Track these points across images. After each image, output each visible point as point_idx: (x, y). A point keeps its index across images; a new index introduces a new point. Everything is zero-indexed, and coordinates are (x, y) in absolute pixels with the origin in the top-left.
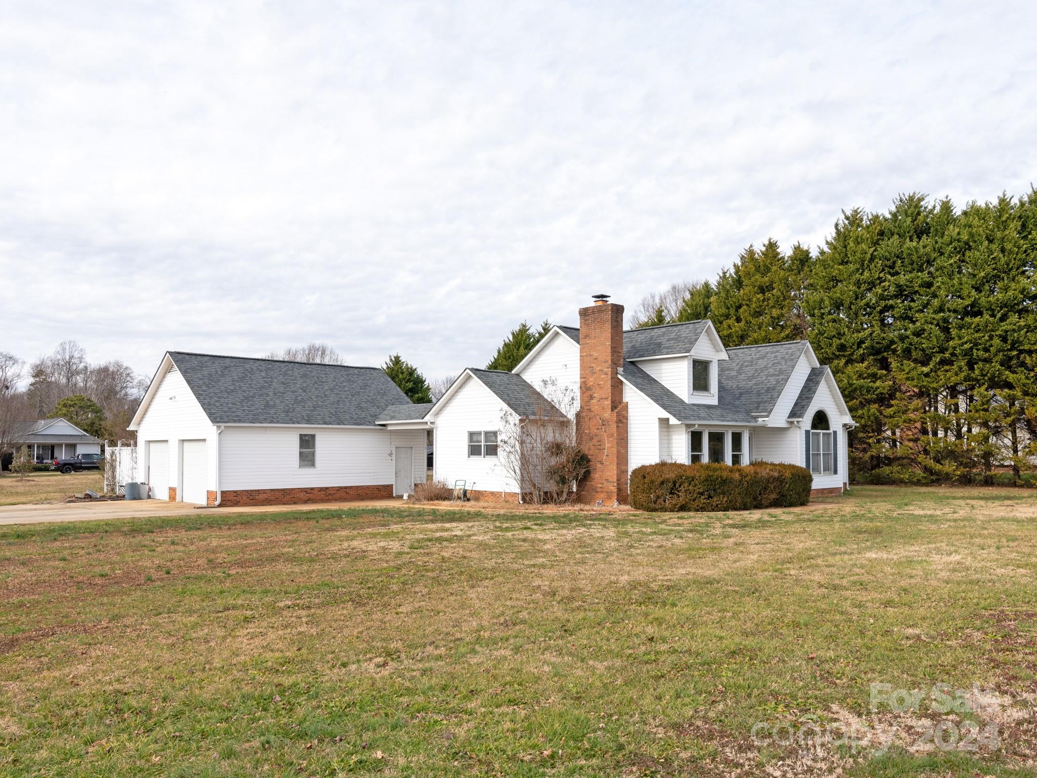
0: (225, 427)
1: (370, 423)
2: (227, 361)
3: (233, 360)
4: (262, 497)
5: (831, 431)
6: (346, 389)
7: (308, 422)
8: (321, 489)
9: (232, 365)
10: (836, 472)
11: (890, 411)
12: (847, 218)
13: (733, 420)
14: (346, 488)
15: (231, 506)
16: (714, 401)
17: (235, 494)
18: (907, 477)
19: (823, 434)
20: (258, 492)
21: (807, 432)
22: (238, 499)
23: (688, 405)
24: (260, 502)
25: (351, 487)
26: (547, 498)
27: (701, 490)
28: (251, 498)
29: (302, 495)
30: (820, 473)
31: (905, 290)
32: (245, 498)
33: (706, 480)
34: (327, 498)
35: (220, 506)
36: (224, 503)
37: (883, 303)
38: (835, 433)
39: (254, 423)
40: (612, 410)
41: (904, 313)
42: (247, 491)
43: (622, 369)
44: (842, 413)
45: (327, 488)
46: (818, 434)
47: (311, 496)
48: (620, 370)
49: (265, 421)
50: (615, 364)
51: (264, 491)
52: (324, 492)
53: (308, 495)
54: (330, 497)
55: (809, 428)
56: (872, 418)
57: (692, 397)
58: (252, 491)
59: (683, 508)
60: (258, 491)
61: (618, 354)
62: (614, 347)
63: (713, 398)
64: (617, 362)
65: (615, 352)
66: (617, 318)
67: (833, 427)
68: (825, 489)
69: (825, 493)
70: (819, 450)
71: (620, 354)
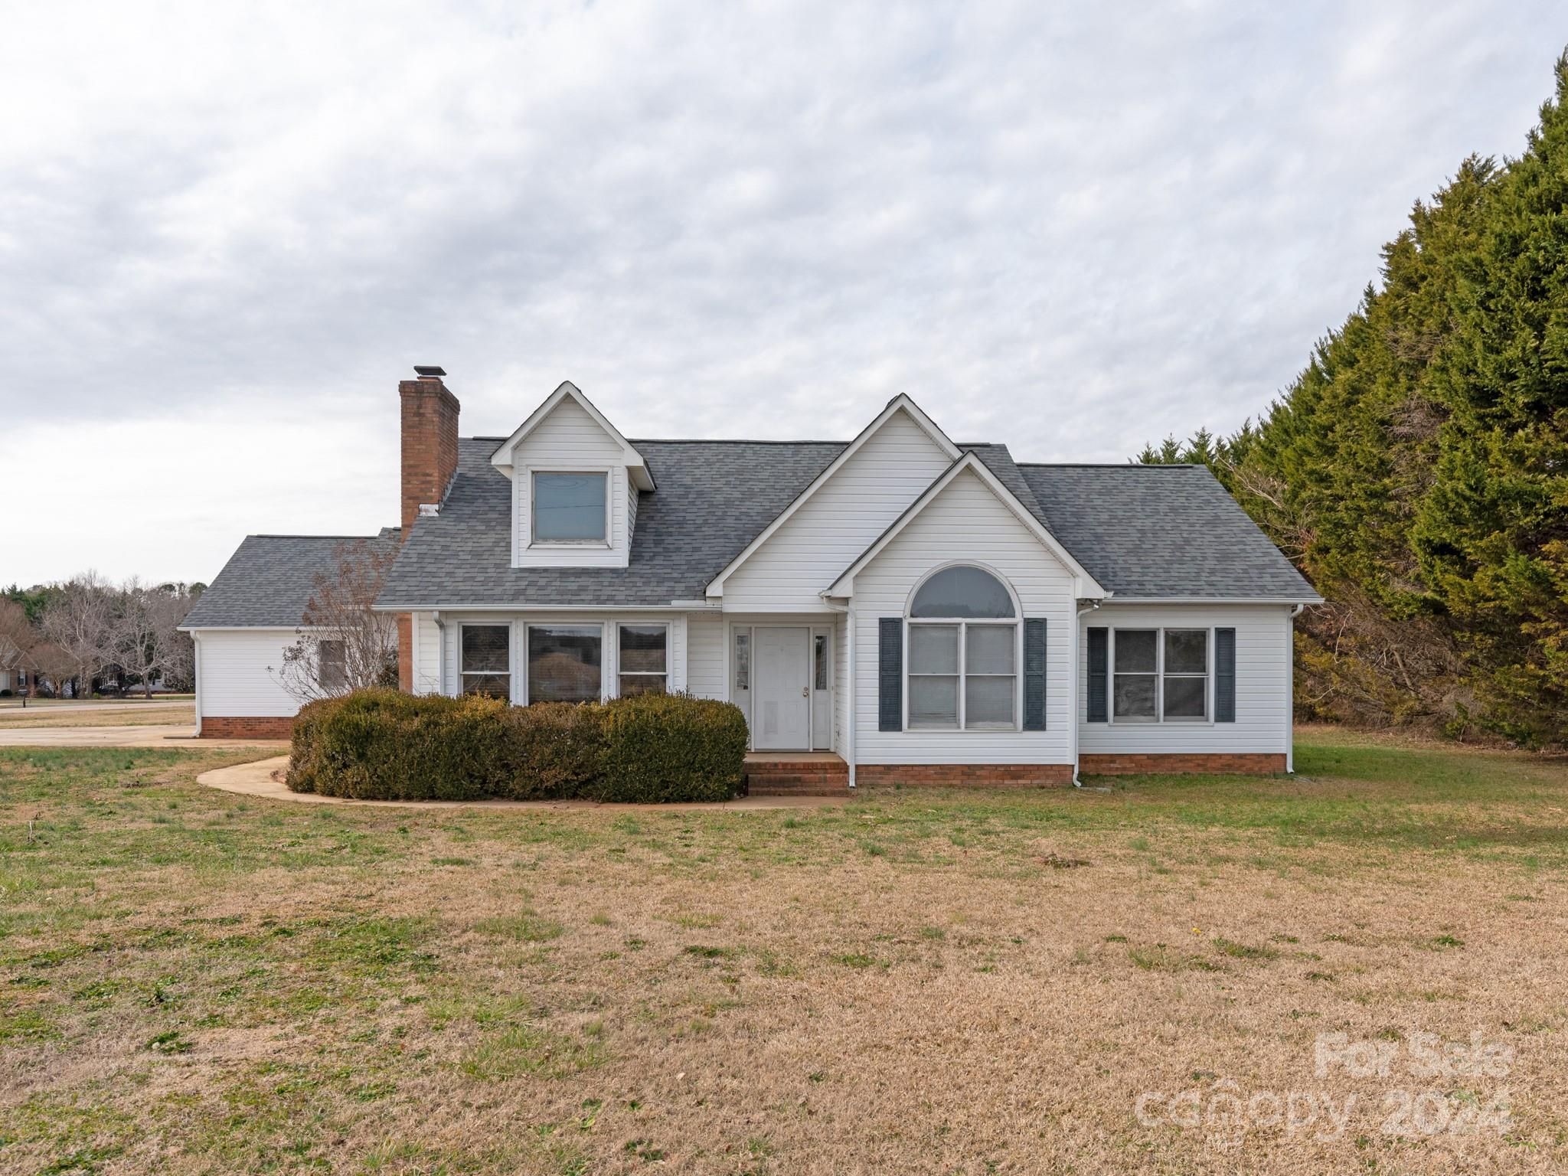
3: (333, 541)
4: (265, 727)
5: (1018, 619)
9: (320, 547)
10: (1035, 720)
15: (220, 738)
16: (618, 557)
17: (226, 722)
19: (969, 627)
21: (889, 626)
22: (230, 728)
23: (504, 570)
24: (260, 735)
28: (248, 728)
30: (956, 727)
32: (239, 728)
35: (203, 736)
36: (206, 732)
38: (1036, 626)
42: (242, 719)
43: (436, 507)
44: (1071, 572)
46: (954, 628)
48: (430, 510)
50: (412, 500)
55: (897, 609)
57: (530, 553)
58: (249, 719)
60: (259, 718)
61: (423, 478)
62: (411, 466)
63: (610, 553)
64: (421, 494)
65: (416, 475)
66: (420, 407)
67: (1027, 607)
68: (982, 767)
69: (979, 777)
70: (956, 668)
71: (428, 478)
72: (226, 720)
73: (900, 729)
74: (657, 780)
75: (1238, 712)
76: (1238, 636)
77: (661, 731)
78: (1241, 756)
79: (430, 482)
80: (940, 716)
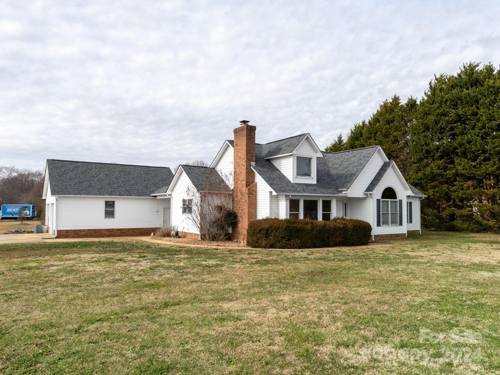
0: (58, 197)
1: (148, 195)
2: (80, 164)
3: (83, 163)
4: (83, 233)
5: (398, 200)
6: (143, 178)
7: (110, 194)
8: (118, 230)
9: (81, 166)
10: (401, 224)
11: (454, 188)
12: (437, 80)
13: (321, 193)
14: (133, 229)
16: (314, 182)
17: (66, 232)
18: (466, 227)
19: (391, 201)
20: (80, 231)
21: (378, 201)
22: (68, 234)
23: (292, 184)
24: (81, 236)
25: (136, 229)
26: (214, 238)
27: (283, 235)
28: (76, 234)
29: (107, 233)
30: (389, 225)
31: (462, 118)
32: (72, 234)
33: (286, 229)
34: (122, 234)
35: (57, 238)
36: (59, 236)
37: (450, 126)
38: (401, 201)
39: (76, 195)
40: (247, 187)
41: (461, 131)
42: (73, 230)
43: (255, 163)
44: (406, 189)
45: (122, 229)
46: (388, 202)
47: (112, 233)
48: (253, 164)
49: (84, 194)
50: (249, 160)
51: (84, 231)
52: (120, 231)
53: (110, 233)
54: (124, 234)
55: (379, 197)
56: (444, 193)
57: (296, 179)
58: (76, 230)
59: (272, 246)
61: (251, 154)
62: (248, 150)
63: (313, 180)
64: (251, 159)
65: (250, 153)
66: (251, 133)
67: (399, 197)
68: (392, 234)
69: (393, 237)
70: (388, 211)
71: (253, 154)
73: (380, 226)
74: (358, 240)
75: (413, 221)
76: (412, 204)
77: (359, 227)
78: (413, 231)
79: (253, 156)
80: (386, 223)
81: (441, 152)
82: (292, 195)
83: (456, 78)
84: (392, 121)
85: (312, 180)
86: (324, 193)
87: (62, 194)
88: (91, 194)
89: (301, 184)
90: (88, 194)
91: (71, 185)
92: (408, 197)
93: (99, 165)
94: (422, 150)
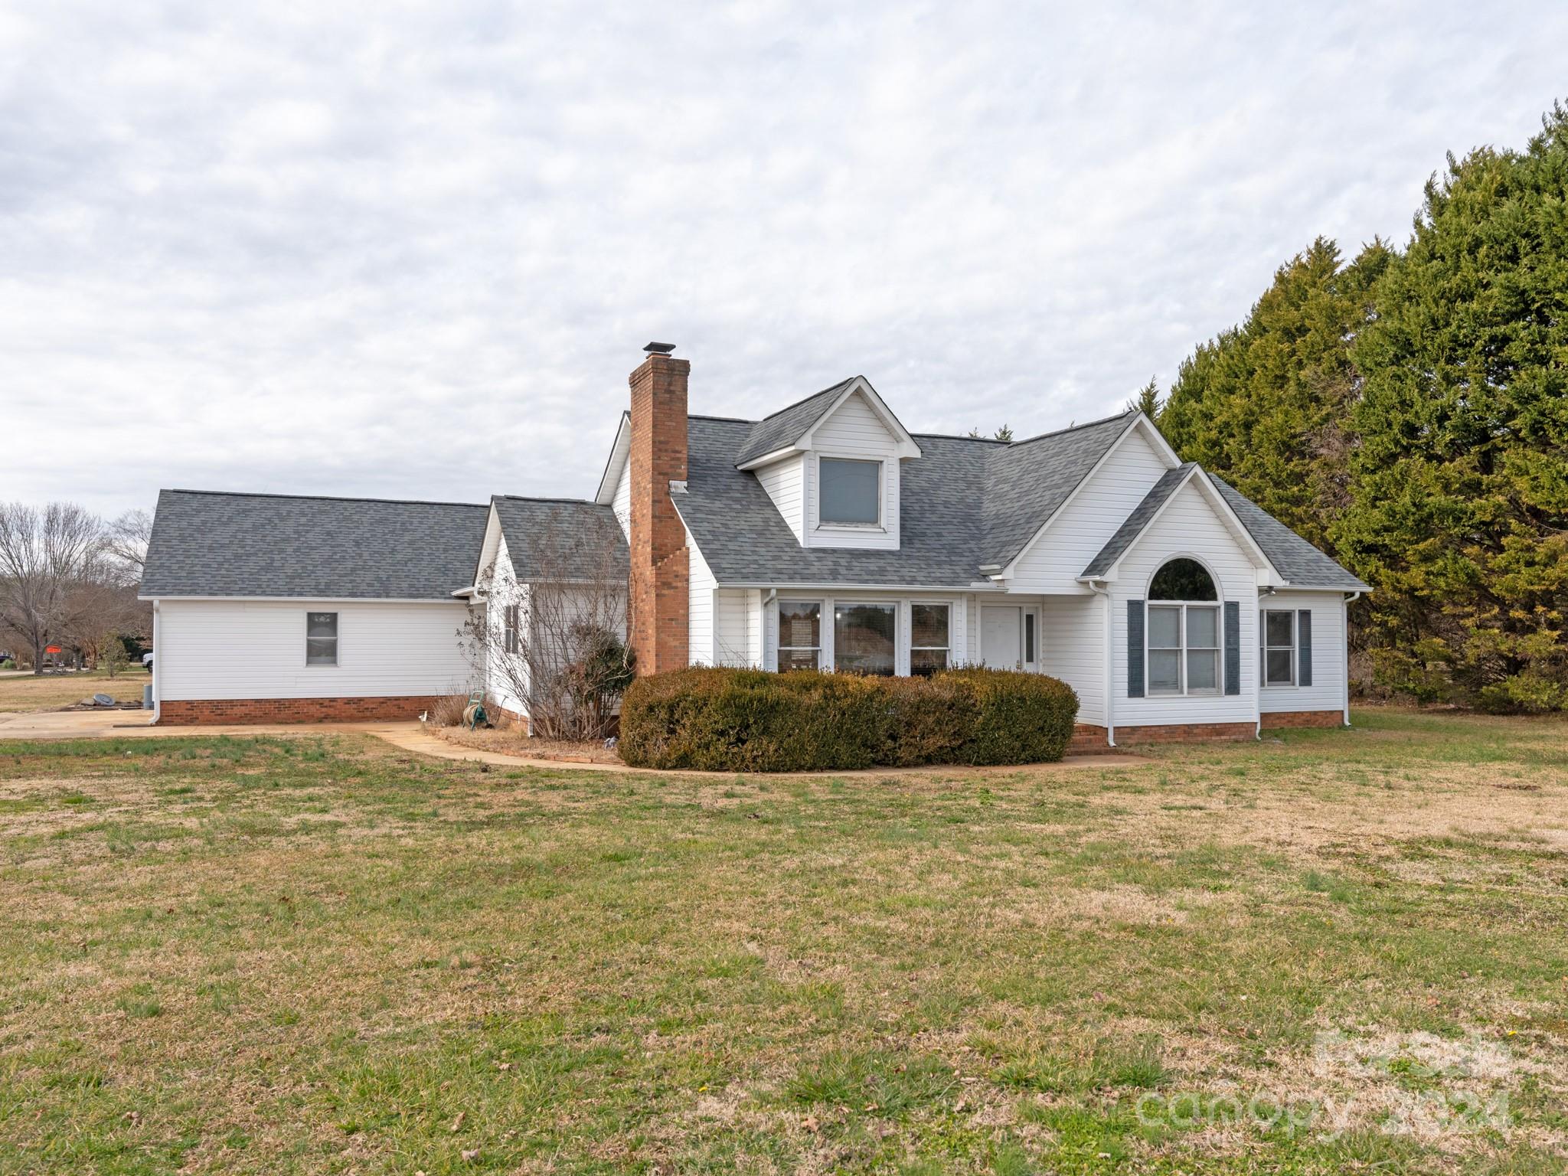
0: (160, 601)
1: (443, 594)
2: (255, 502)
3: (268, 500)
4: (238, 711)
5: (1220, 602)
6: (443, 540)
7: (321, 593)
8: (349, 701)
9: (258, 507)
10: (1233, 688)
11: (1501, 560)
12: (1455, 171)
13: (902, 580)
14: (397, 699)
15: (182, 725)
16: (891, 541)
17: (189, 706)
18: (1545, 698)
19: (1189, 608)
20: (231, 703)
21: (1135, 607)
22: (194, 713)
23: (800, 550)
24: (234, 719)
25: (407, 699)
27: (720, 727)
28: (219, 712)
29: (313, 709)
30: (1182, 692)
31: (1534, 301)
32: (207, 712)
34: (360, 714)
35: (160, 723)
36: (166, 719)
37: (1486, 333)
38: (1233, 608)
39: (216, 595)
40: (654, 563)
41: (1529, 351)
42: (210, 702)
43: (685, 484)
44: (1256, 565)
45: (360, 700)
46: (1177, 610)
47: (331, 711)
48: (679, 486)
49: (241, 591)
50: (661, 475)
51: (243, 703)
52: (355, 706)
53: (324, 710)
54: (368, 714)
55: (1141, 592)
57: (818, 534)
58: (219, 702)
59: (684, 762)
60: (231, 701)
61: (673, 455)
62: (661, 442)
63: (884, 536)
64: (670, 471)
65: (666, 451)
66: (670, 384)
67: (1226, 591)
68: (1197, 726)
69: (1196, 735)
70: (1178, 642)
71: (678, 455)
72: (190, 704)
73: (1143, 696)
74: (1018, 744)
75: (1314, 677)
76: (1313, 616)
77: (1022, 699)
78: (1315, 713)
79: (679, 459)
80: (1167, 684)
81: (1455, 428)
82: (778, 590)
83: (1521, 160)
84: (1302, 331)
85: (886, 536)
86: (912, 581)
87: (171, 593)
88: (264, 593)
89: (834, 551)
90: (252, 593)
91: (208, 566)
92: (1266, 591)
93: (315, 505)
94: (1390, 425)
